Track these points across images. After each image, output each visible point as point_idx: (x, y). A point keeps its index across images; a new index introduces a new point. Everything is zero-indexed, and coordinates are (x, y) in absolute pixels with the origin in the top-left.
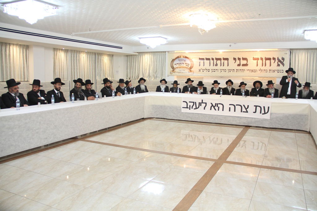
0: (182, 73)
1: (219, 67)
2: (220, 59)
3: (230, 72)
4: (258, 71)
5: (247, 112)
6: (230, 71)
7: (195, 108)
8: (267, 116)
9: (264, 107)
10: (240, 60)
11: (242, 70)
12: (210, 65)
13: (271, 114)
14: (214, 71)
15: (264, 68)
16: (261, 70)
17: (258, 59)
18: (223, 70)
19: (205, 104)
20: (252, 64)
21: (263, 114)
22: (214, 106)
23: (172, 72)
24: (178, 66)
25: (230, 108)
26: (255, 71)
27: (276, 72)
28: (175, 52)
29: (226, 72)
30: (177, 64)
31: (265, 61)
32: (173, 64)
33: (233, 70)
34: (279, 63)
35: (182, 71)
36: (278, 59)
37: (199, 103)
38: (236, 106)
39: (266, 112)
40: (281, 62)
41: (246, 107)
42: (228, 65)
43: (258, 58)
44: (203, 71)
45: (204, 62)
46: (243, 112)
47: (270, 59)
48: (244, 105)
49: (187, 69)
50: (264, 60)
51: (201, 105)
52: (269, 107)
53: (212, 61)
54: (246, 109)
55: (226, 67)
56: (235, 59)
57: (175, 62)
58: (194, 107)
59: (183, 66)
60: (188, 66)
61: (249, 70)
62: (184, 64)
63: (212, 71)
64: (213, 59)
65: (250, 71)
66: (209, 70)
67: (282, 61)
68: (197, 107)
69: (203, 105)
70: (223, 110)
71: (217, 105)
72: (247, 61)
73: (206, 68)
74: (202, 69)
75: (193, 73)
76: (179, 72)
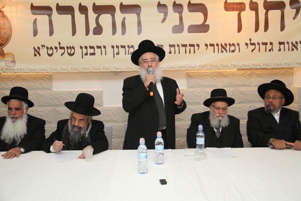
1: (106, 38)
2: (109, 9)
4: (243, 46)
10: (181, 13)
11: (188, 48)
12: (74, 33)
14: (90, 51)
15: (260, 36)
16: (254, 44)
17: (240, 7)
18: (123, 47)
26: (232, 48)
31: (266, 14)
42: (140, 31)
43: (243, 4)
44: (50, 55)
45: (51, 22)
47: (280, 6)
50: (262, 11)
53: (80, 18)
56: (162, 7)
61: (212, 45)
63: (85, 51)
64: (83, 9)
65: (216, 47)
66: (70, 51)
72: (206, 15)
73: (60, 44)
74: (44, 47)
75: (11, 61)
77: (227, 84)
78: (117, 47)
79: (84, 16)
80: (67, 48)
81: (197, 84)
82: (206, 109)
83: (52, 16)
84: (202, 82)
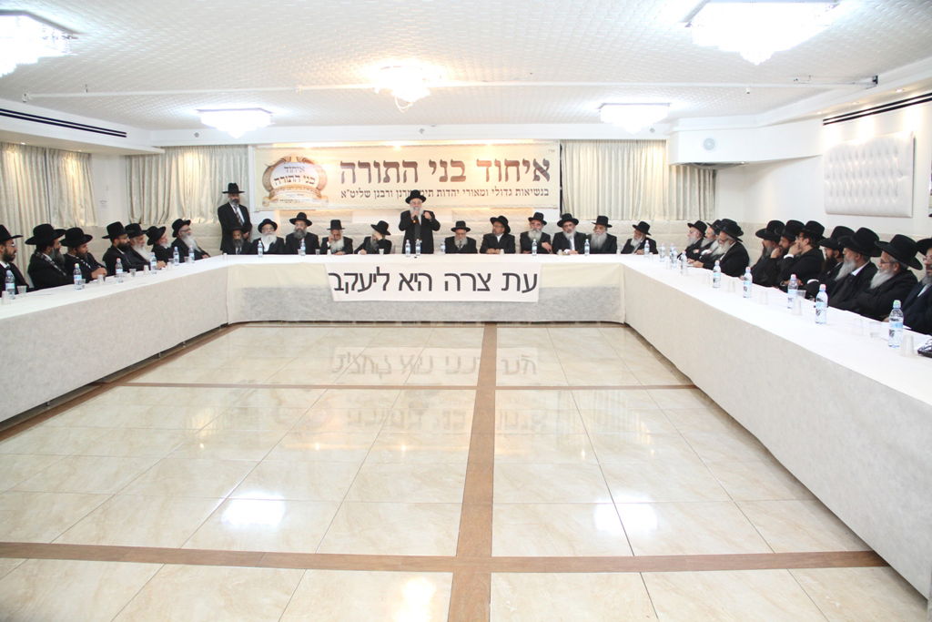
0: (296, 201)
1: (393, 185)
2: (395, 165)
4: (490, 192)
5: (488, 289)
7: (361, 288)
8: (533, 296)
9: (525, 276)
10: (445, 168)
11: (451, 192)
12: (370, 181)
13: (541, 291)
14: (381, 194)
15: (503, 185)
16: (498, 190)
17: (488, 164)
19: (385, 277)
20: (475, 176)
21: (524, 292)
22: (408, 279)
23: (267, 200)
24: (283, 183)
25: (446, 283)
26: (483, 193)
27: (532, 194)
28: (275, 146)
30: (281, 178)
31: (507, 169)
32: (269, 179)
33: (430, 191)
34: (538, 173)
35: (297, 198)
36: (535, 164)
37: (371, 275)
38: (461, 277)
39: (531, 286)
40: (542, 170)
41: (485, 279)
42: (416, 180)
43: (489, 162)
44: (353, 197)
45: (354, 174)
46: (479, 290)
47: (516, 164)
48: (479, 275)
49: (309, 191)
50: (503, 167)
51: (375, 281)
52: (535, 276)
53: (374, 171)
54: (485, 283)
55: (411, 184)
56: (432, 164)
57: (276, 173)
58: (359, 286)
59: (297, 183)
60: (313, 183)
61: (468, 191)
62: (302, 178)
63: (377, 194)
64: (377, 165)
65: (471, 192)
66: (367, 194)
67: (545, 168)
68: (366, 285)
69: (381, 280)
70: (430, 289)
71: (414, 277)
72: (463, 170)
73: (360, 189)
74: (348, 191)
75: (326, 201)
76: (287, 201)
78: (401, 191)
79: (377, 169)
80: (365, 192)
82: (453, 234)
83: (355, 169)
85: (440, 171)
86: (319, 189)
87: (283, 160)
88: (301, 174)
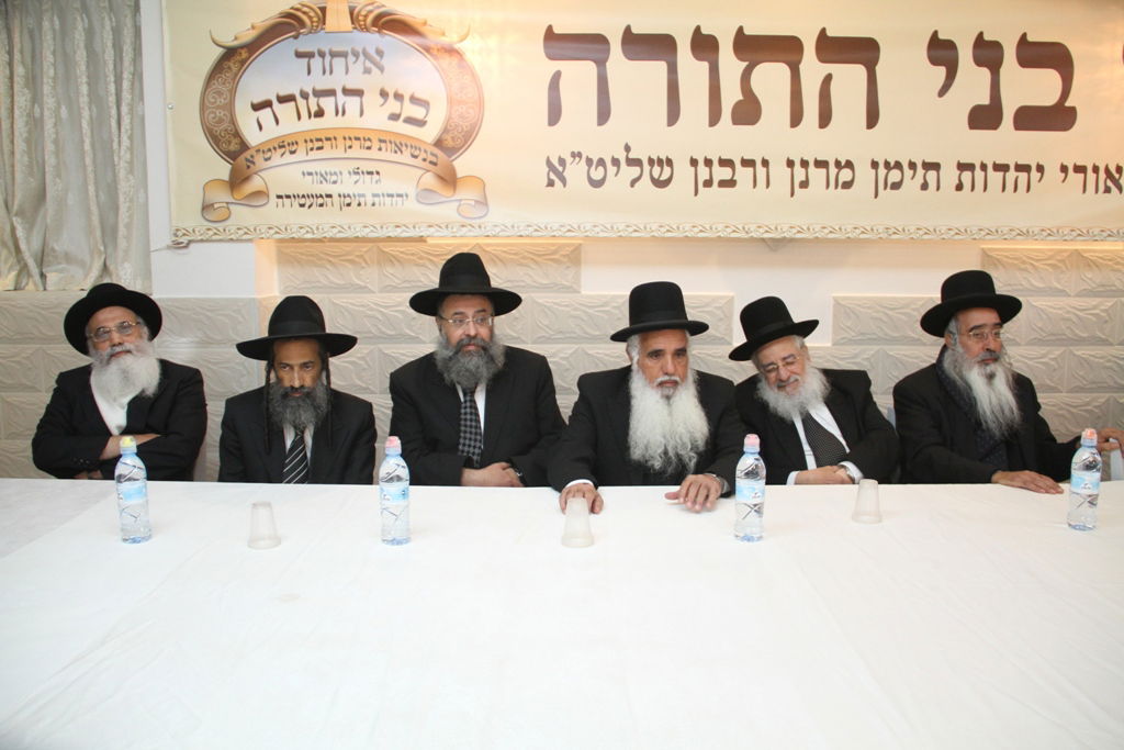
1: (772, 136)
2: (785, 48)
3: (896, 186)
6: (895, 176)
10: (995, 68)
11: (1012, 175)
12: (673, 115)
14: (720, 173)
18: (821, 164)
23: (221, 196)
24: (288, 122)
29: (848, 185)
30: (283, 100)
32: (230, 107)
33: (928, 166)
35: (347, 185)
42: (872, 118)
44: (597, 184)
45: (603, 82)
49: (405, 157)
53: (692, 72)
55: (847, 136)
57: (260, 80)
59: (352, 120)
60: (421, 123)
61: (1080, 169)
62: (372, 98)
63: (704, 173)
64: (704, 45)
65: (1091, 176)
66: (659, 171)
72: (1068, 79)
73: (627, 148)
74: (577, 159)
75: (477, 202)
76: (306, 200)
77: (1094, 285)
78: (804, 164)
79: (705, 65)
80: (651, 161)
81: (1010, 285)
83: (608, 64)
84: (1025, 278)
85: (973, 84)
86: (450, 144)
87: (289, 24)
88: (370, 84)
